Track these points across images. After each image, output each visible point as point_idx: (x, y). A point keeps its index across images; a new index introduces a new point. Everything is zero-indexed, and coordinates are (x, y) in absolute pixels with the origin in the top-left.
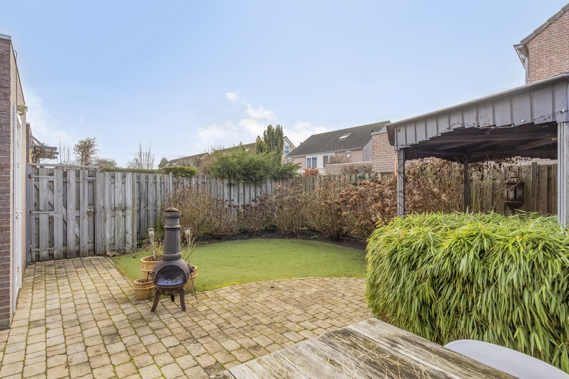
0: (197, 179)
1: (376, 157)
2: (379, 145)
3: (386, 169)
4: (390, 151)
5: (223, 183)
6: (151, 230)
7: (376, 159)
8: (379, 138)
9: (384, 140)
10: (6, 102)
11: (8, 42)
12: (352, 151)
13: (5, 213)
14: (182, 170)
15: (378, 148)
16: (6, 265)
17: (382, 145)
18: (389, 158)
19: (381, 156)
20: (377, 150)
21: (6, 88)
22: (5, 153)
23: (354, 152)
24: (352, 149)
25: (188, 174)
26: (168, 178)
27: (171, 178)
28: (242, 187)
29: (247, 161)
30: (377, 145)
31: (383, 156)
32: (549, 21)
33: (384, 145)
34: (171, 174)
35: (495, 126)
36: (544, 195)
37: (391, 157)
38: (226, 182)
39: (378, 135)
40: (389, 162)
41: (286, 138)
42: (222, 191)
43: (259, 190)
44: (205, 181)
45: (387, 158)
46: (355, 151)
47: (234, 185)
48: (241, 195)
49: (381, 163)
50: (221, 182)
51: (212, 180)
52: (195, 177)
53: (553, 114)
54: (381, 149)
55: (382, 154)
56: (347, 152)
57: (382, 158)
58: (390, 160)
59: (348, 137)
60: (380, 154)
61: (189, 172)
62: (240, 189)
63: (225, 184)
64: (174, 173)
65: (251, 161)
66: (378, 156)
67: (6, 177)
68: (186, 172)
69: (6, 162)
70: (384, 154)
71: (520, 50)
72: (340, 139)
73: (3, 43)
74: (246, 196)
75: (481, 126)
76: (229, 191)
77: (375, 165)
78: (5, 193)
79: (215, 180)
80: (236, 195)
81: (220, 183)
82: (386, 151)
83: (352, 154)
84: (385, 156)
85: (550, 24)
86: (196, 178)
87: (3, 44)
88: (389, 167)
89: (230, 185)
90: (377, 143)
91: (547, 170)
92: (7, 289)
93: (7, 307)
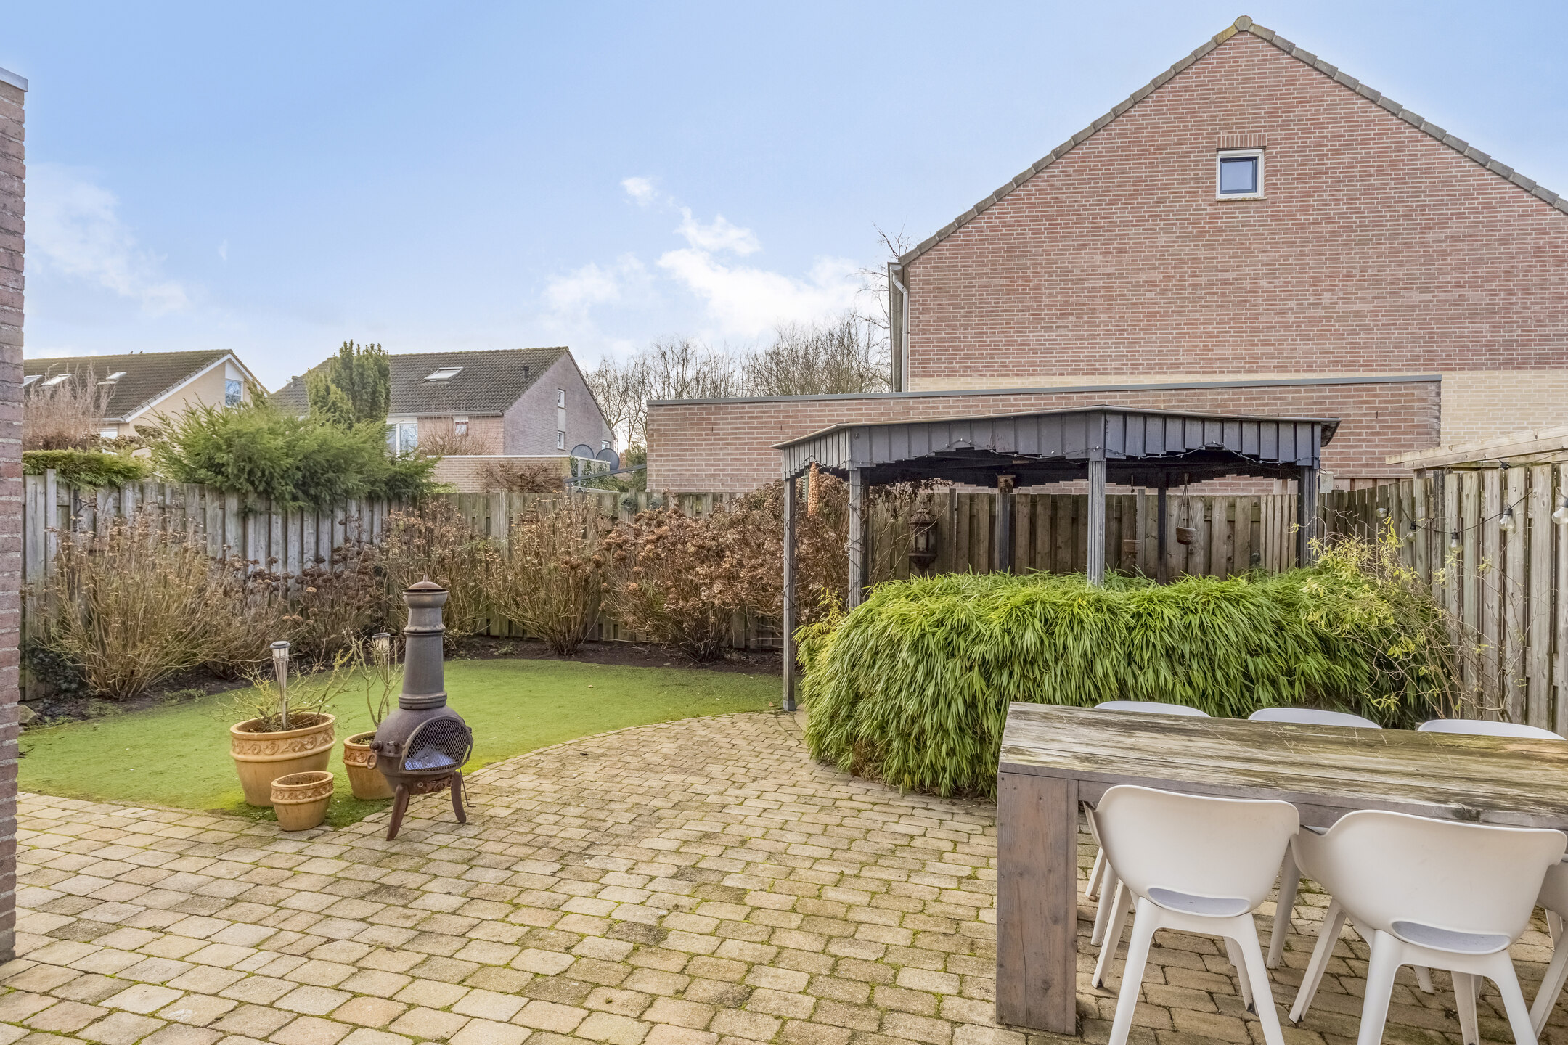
0: (139, 496)
1: (657, 455)
2: (665, 430)
3: (681, 485)
4: (690, 445)
5: (223, 508)
6: (279, 647)
7: (656, 460)
8: (663, 415)
9: (677, 420)
10: (13, 276)
11: (18, 93)
12: (470, 417)
13: (8, 611)
14: (95, 465)
15: (661, 435)
16: (9, 767)
17: (671, 430)
18: (687, 460)
19: (668, 455)
20: (660, 440)
21: (13, 233)
22: (9, 431)
23: (478, 421)
24: (470, 413)
25: (118, 480)
26: (40, 488)
27: (52, 489)
28: (280, 521)
29: (310, 444)
30: (659, 430)
31: (673, 455)
32: (939, 234)
33: (676, 430)
34: (52, 475)
35: (1017, 453)
36: (965, 543)
37: (693, 460)
38: (233, 504)
39: (663, 408)
40: (687, 470)
41: (229, 356)
42: (220, 532)
43: (325, 526)
44: (168, 502)
45: (682, 460)
46: (480, 420)
47: (256, 513)
48: (277, 544)
49: (669, 470)
50: (217, 504)
51: (189, 499)
52: (134, 486)
53: (1087, 449)
54: (669, 440)
55: (671, 450)
56: (457, 420)
57: (672, 460)
58: (690, 465)
59: (454, 377)
60: (665, 450)
61: (119, 472)
62: (274, 526)
63: (228, 511)
64: (63, 472)
65: (323, 447)
66: (661, 456)
67: (11, 503)
68: (108, 470)
69: (12, 458)
70: (676, 450)
71: (896, 273)
72: (428, 381)
73: (6, 97)
74: (290, 547)
75: (998, 451)
76: (240, 532)
77: (654, 474)
78: (8, 551)
79: (197, 497)
80: (263, 544)
81: (215, 508)
82: (680, 445)
83: (471, 425)
84: (678, 455)
85: (940, 241)
86: (137, 490)
87: (6, 100)
88: (687, 480)
89: (245, 514)
90: (659, 425)
91: (968, 501)
92: (8, 841)
93: (9, 893)
